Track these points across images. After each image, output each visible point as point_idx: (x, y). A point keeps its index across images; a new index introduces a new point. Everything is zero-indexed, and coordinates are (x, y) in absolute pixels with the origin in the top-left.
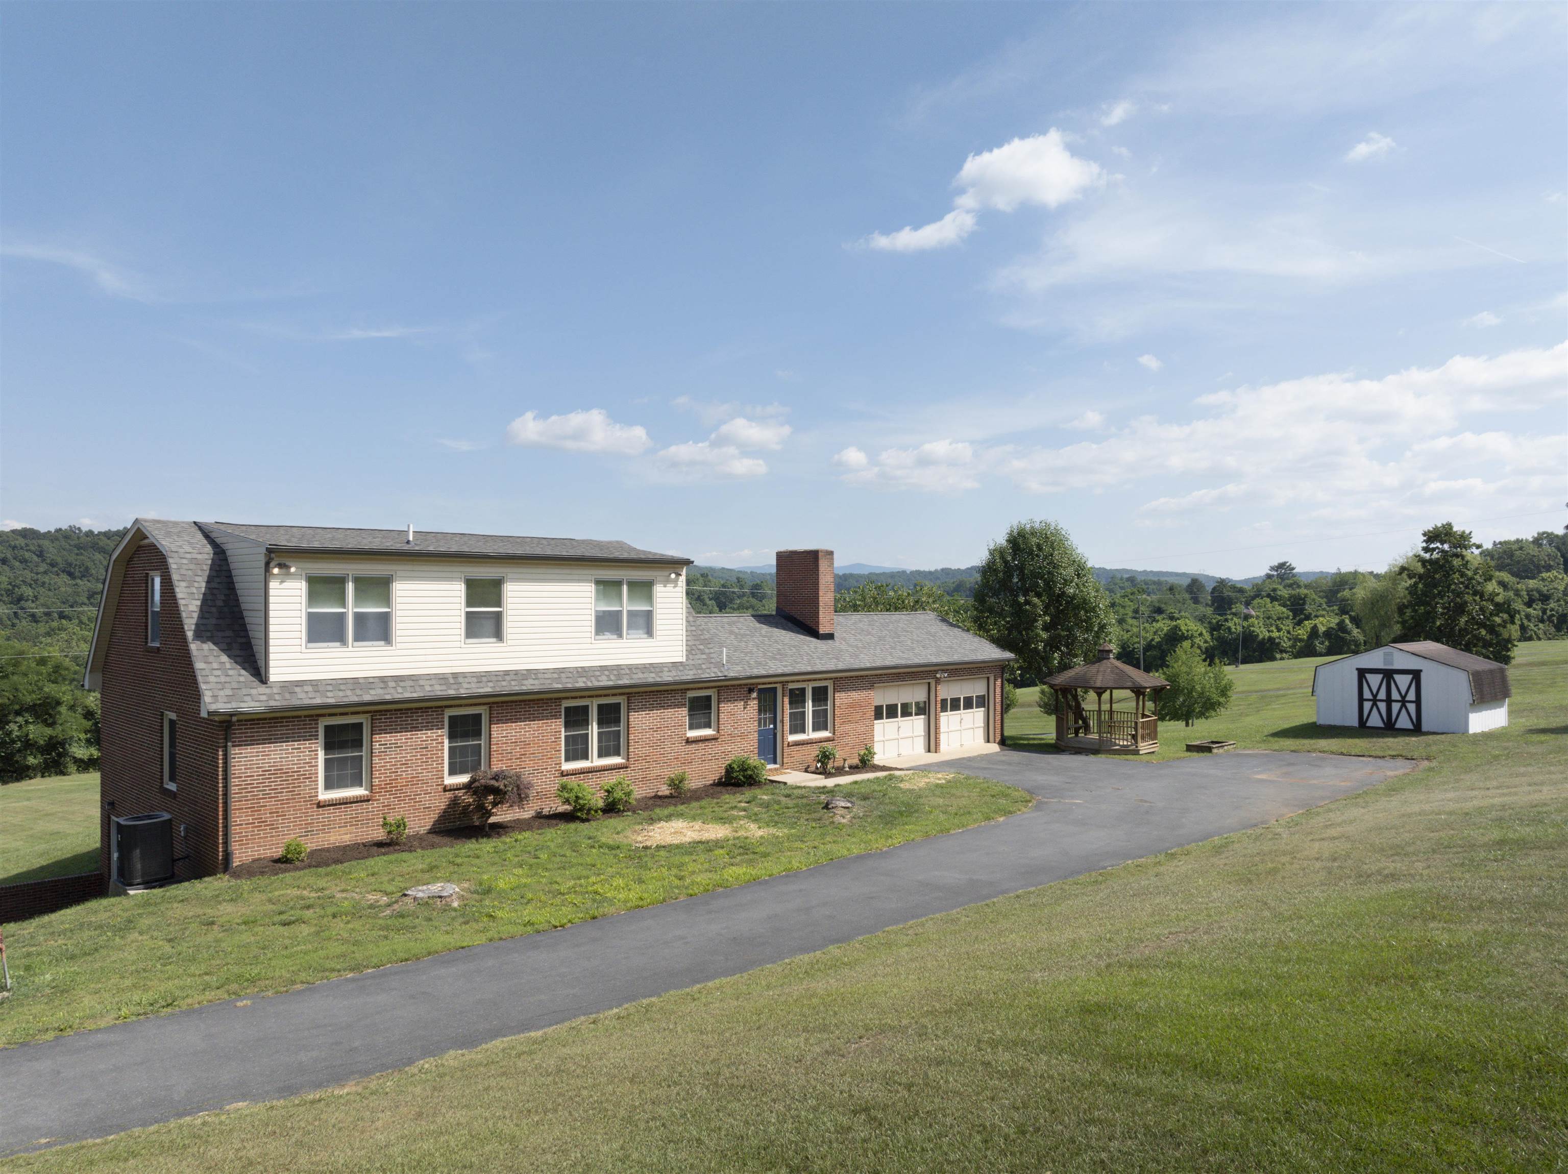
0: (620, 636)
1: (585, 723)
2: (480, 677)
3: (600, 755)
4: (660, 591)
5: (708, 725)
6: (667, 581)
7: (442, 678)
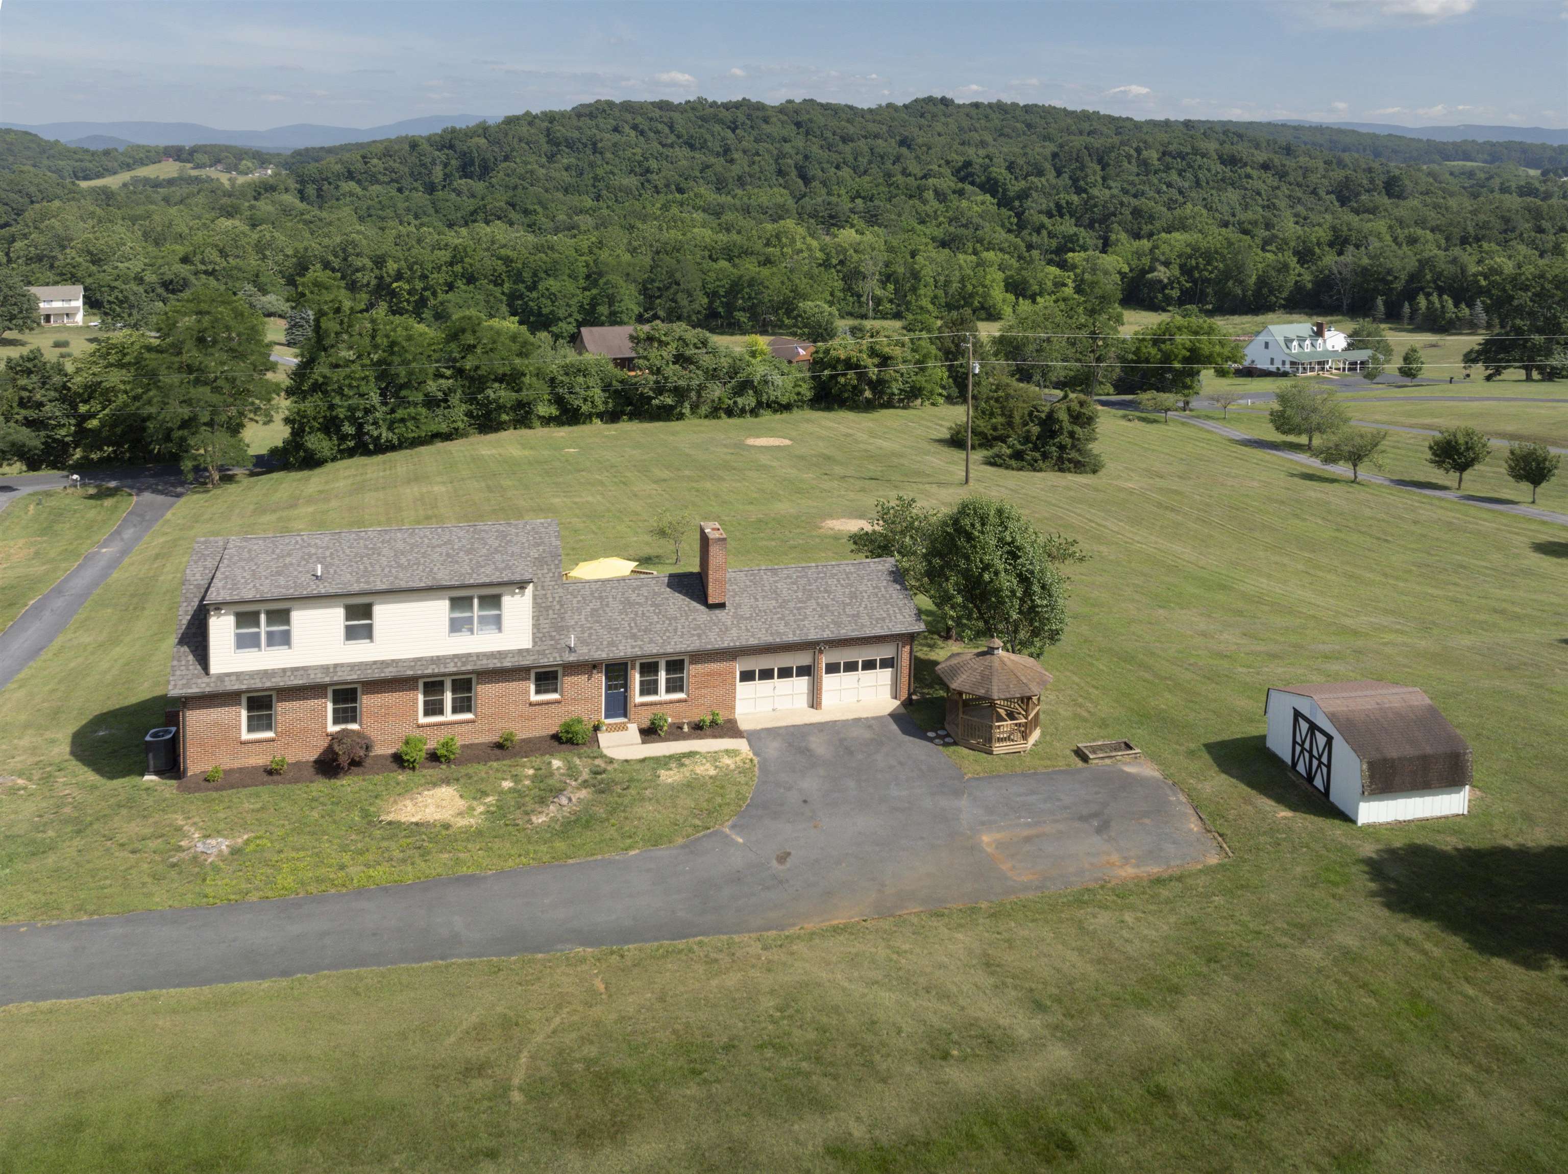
0: (472, 633)
1: (442, 692)
2: (353, 666)
3: (455, 711)
4: (507, 600)
5: (555, 691)
6: (513, 594)
7: (325, 669)
